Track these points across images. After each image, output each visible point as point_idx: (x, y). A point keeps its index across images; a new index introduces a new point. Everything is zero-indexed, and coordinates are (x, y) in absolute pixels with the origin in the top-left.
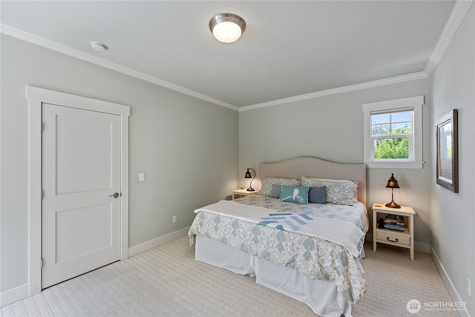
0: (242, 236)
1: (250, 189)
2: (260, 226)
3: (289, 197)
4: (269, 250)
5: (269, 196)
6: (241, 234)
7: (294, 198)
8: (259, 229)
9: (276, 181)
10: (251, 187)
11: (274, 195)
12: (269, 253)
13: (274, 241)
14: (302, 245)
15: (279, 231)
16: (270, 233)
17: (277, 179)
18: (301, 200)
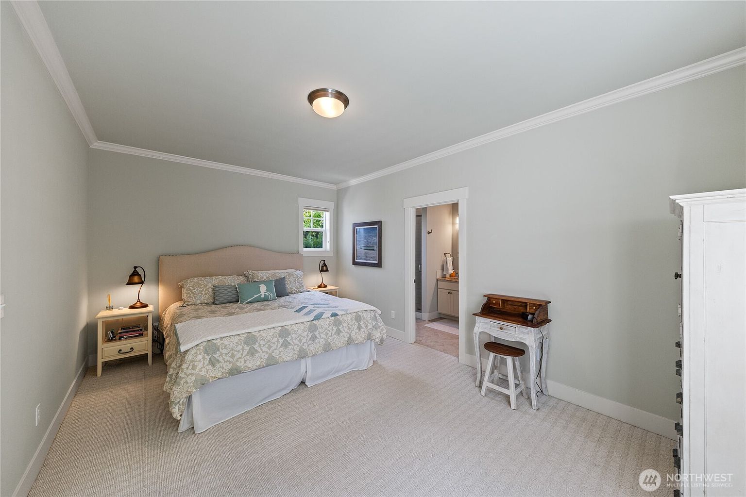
0: (296, 342)
1: (138, 304)
2: (314, 322)
3: (256, 296)
4: (328, 340)
5: (207, 304)
6: (294, 341)
7: (263, 296)
8: (315, 325)
9: (215, 281)
10: (139, 300)
11: (223, 299)
12: (330, 343)
13: (332, 329)
14: (354, 321)
15: (333, 318)
16: (327, 323)
17: (214, 278)
18: (271, 296)
